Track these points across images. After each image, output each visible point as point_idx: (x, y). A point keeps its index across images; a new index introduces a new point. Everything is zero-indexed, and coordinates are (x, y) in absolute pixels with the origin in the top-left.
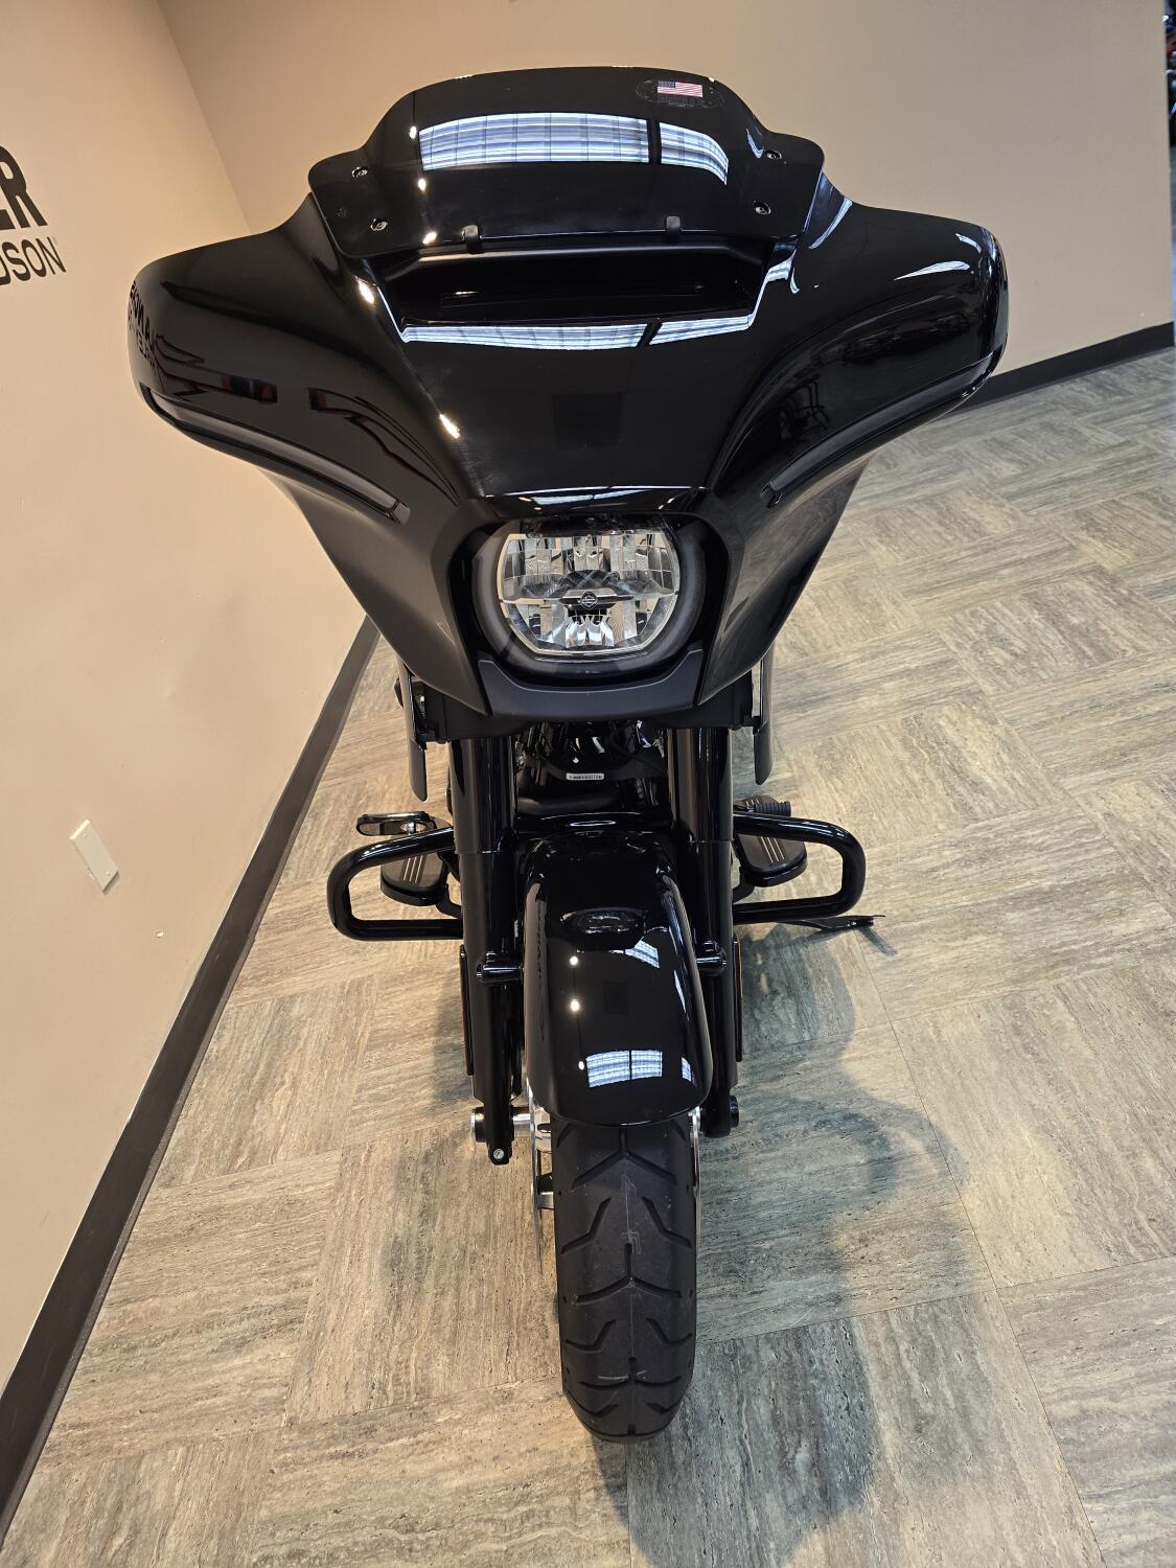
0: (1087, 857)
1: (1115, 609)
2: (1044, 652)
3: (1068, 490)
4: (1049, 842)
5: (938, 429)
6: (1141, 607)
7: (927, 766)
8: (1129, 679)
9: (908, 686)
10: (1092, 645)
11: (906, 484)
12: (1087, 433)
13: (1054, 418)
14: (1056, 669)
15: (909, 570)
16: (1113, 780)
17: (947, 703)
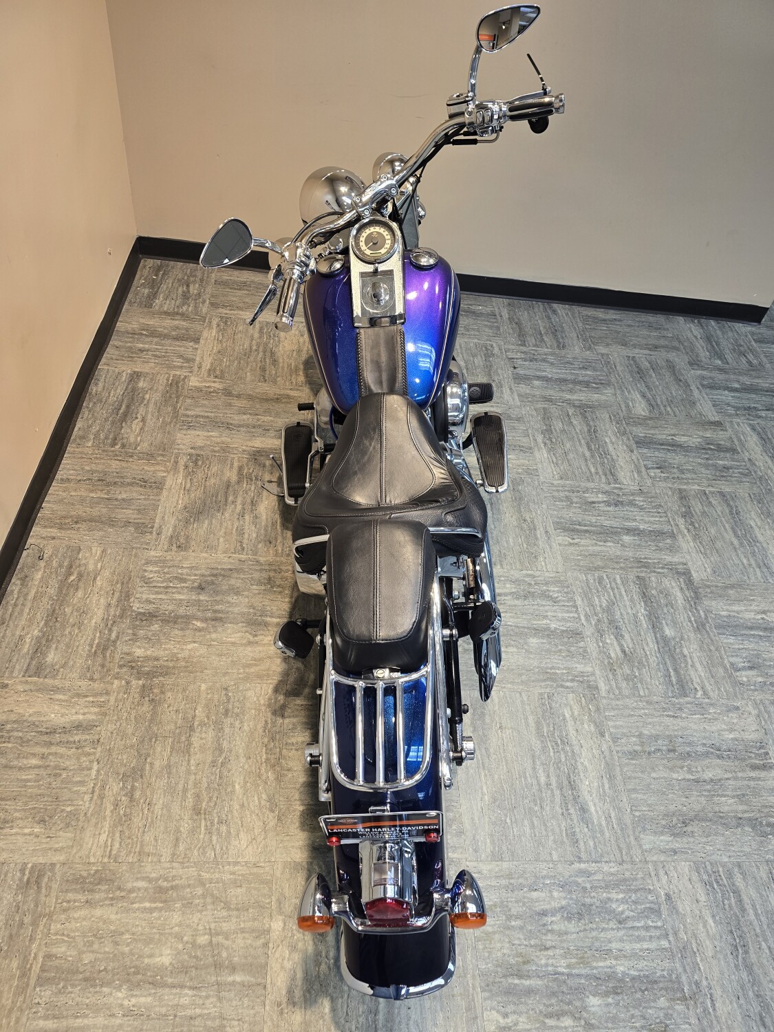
0: (650, 947)
1: (695, 631)
2: (644, 660)
3: (676, 459)
4: (627, 913)
5: (596, 320)
6: (712, 641)
7: (552, 769)
8: (695, 728)
9: (548, 651)
10: (675, 670)
11: (569, 377)
12: (696, 393)
13: (676, 359)
14: (649, 687)
15: (562, 494)
16: (675, 853)
17: (573, 692)
